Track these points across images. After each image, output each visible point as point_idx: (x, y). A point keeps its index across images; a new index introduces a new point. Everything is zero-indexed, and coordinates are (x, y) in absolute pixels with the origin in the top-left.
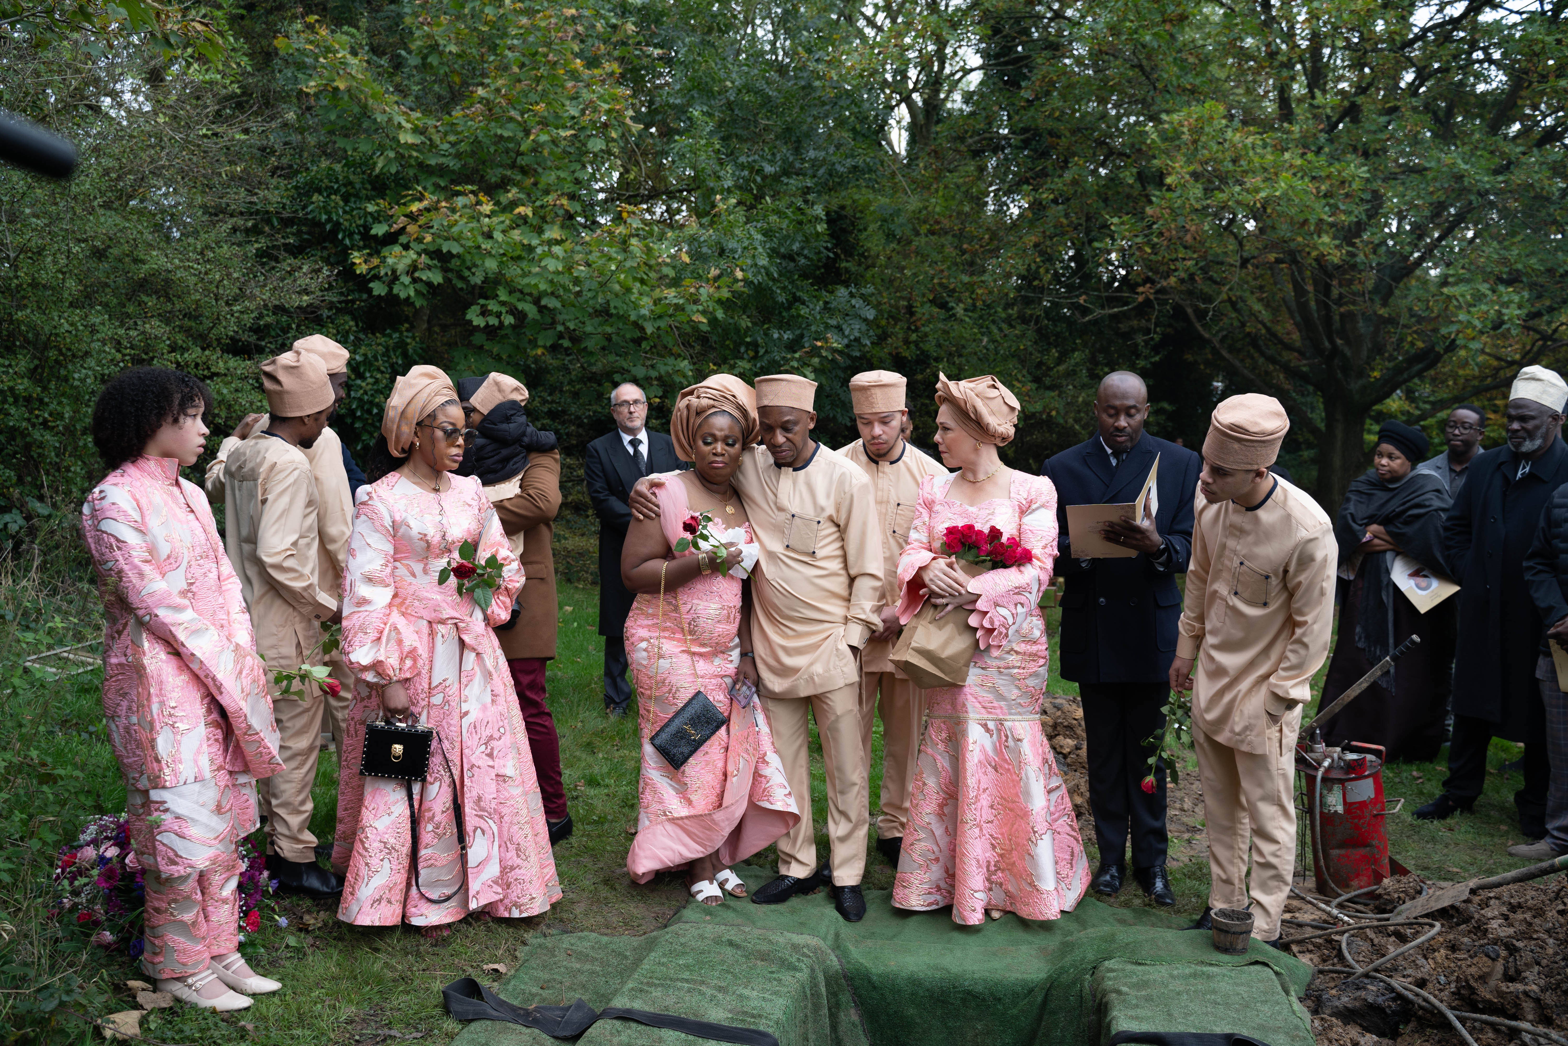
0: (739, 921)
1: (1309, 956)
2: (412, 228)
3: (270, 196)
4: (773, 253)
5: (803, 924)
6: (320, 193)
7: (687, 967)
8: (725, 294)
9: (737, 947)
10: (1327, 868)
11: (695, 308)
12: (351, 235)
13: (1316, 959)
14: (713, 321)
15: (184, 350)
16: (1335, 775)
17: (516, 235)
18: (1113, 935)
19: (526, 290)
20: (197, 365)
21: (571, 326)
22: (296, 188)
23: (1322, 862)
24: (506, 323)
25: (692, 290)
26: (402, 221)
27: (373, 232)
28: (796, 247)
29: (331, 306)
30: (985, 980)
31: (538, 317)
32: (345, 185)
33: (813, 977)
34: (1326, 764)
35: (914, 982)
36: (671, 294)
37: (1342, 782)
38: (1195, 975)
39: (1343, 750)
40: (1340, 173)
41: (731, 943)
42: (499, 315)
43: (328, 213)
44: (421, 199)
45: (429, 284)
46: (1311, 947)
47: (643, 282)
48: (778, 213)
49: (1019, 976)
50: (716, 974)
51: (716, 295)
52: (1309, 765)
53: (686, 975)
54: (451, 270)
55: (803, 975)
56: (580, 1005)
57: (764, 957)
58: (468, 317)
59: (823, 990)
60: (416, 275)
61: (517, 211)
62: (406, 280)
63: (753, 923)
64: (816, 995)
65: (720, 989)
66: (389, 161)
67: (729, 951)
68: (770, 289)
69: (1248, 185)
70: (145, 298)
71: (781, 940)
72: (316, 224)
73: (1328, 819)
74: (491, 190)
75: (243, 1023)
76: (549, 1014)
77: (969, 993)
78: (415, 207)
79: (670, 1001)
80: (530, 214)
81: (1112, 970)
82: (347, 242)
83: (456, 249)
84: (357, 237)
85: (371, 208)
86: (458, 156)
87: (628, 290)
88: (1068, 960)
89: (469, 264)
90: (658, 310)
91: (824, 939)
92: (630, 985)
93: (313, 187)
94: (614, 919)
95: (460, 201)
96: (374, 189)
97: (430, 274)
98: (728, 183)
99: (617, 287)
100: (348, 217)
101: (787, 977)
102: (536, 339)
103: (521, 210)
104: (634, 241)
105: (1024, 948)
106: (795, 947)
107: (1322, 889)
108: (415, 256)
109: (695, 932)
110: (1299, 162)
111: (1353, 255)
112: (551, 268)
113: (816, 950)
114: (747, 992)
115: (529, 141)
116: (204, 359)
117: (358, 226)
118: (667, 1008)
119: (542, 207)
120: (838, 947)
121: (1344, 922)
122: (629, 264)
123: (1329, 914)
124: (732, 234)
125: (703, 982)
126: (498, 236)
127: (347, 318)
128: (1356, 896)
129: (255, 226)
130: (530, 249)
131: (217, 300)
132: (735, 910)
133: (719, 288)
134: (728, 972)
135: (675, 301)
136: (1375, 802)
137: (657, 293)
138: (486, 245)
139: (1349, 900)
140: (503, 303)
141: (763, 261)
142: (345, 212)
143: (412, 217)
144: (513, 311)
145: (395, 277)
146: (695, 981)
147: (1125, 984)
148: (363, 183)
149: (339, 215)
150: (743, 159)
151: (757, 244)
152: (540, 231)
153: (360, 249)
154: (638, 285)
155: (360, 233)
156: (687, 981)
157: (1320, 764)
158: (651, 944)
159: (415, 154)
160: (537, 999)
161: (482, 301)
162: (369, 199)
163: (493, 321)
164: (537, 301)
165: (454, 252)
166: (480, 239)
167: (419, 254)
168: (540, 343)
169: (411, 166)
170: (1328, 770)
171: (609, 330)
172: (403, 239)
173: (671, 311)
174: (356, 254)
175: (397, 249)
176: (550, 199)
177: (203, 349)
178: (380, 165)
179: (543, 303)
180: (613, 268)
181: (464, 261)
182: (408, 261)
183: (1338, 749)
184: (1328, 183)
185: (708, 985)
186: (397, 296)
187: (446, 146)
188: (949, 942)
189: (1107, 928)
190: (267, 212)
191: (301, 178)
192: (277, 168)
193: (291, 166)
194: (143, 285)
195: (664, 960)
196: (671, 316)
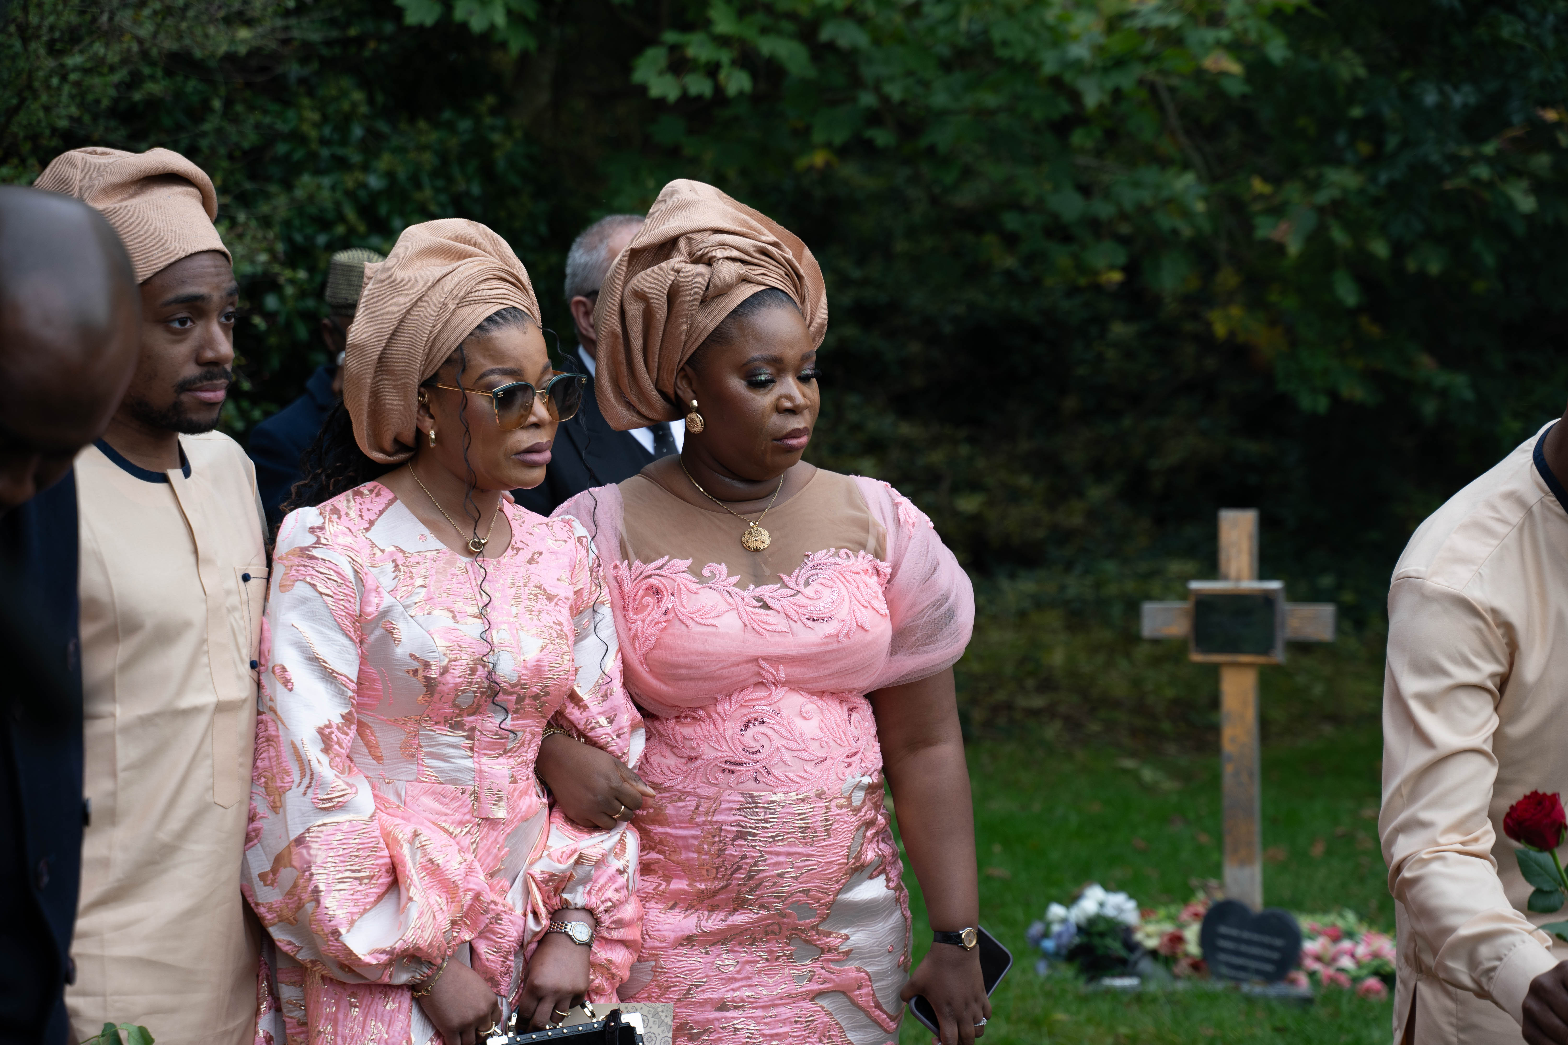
11: (1210, 36)
14: (1259, 68)
21: (897, 92)
24: (732, 89)
29: (307, 53)
31: (811, 73)
42: (712, 70)
58: (638, 76)
90: (1117, 44)
127: (346, 82)
140: (723, 41)
144: (749, 60)
161: (671, 37)
163: (698, 85)
164: (808, 33)
171: (990, 99)
173: (1149, 47)
186: (464, 26)
196: (1147, 60)
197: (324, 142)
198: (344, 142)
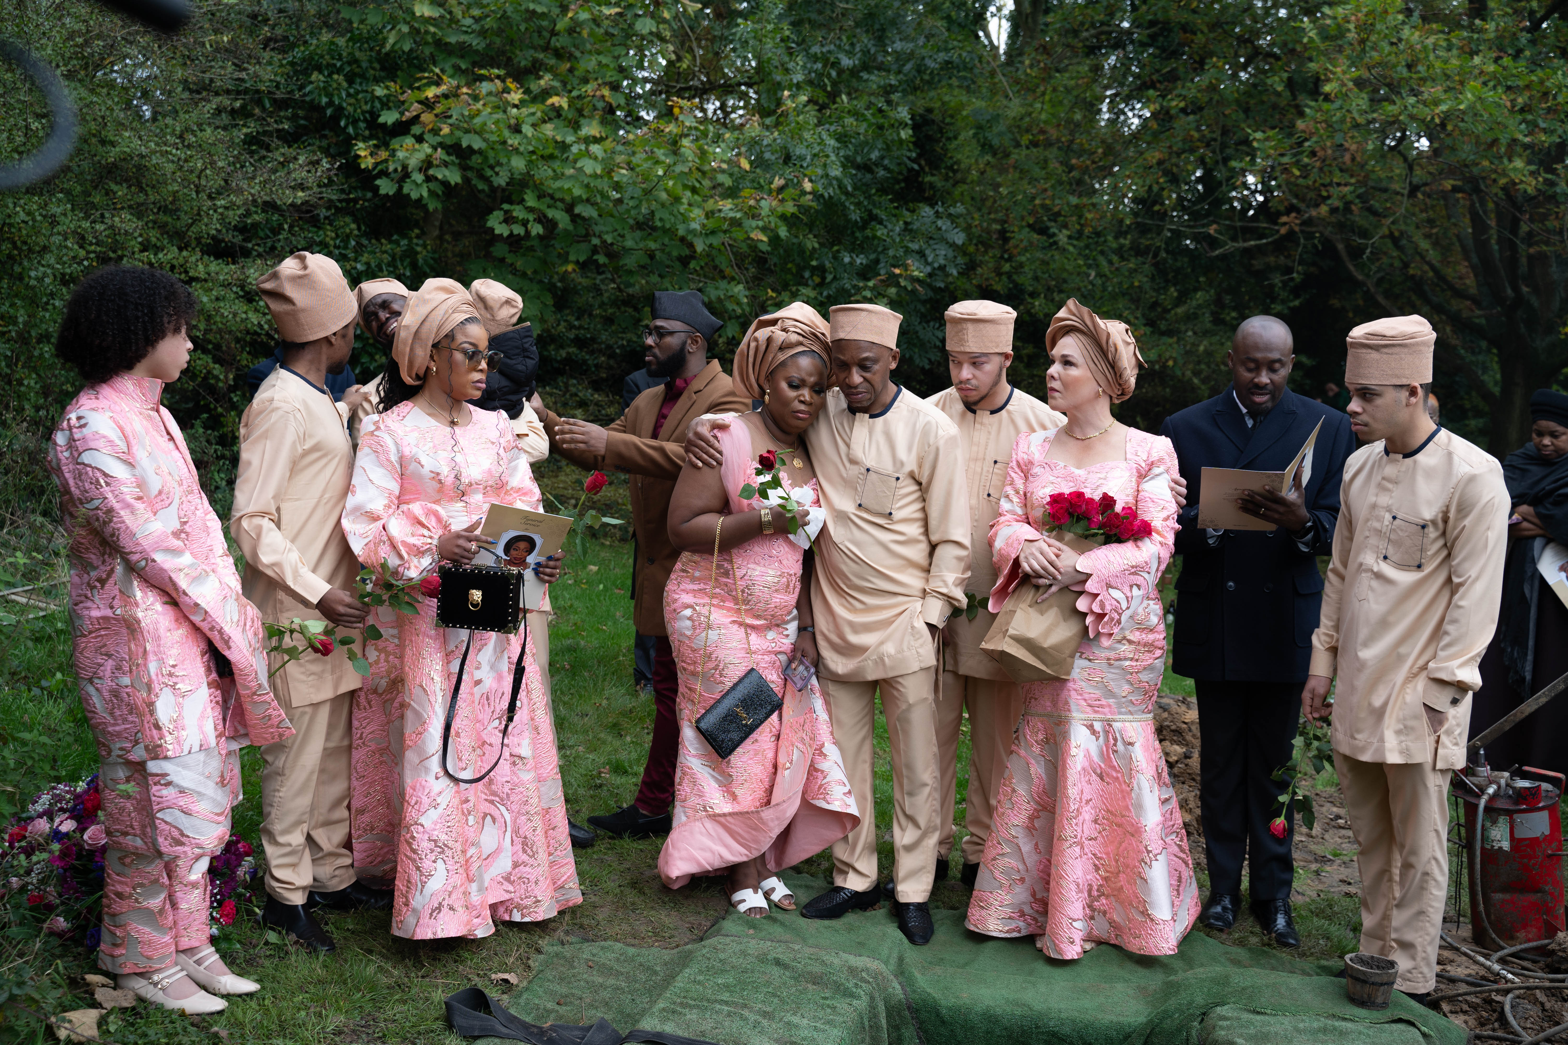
0: (787, 937)
1: (1462, 1017)
2: (426, 117)
3: (261, 73)
4: (848, 162)
5: (861, 944)
6: (320, 72)
7: (727, 986)
8: (790, 208)
9: (785, 967)
10: (1488, 914)
11: (754, 223)
12: (355, 122)
13: (1472, 1022)
14: (775, 240)
15: (158, 249)
16: (1501, 804)
17: (548, 129)
18: (1227, 977)
19: (558, 195)
20: (173, 268)
21: (609, 239)
22: (292, 64)
23: (1481, 907)
24: (534, 232)
25: (752, 202)
26: (416, 108)
27: (381, 120)
28: (874, 155)
29: (330, 205)
30: (1073, 1021)
31: (570, 227)
32: (349, 63)
33: (872, 1007)
34: (1491, 791)
35: (990, 1018)
36: (726, 206)
37: (1509, 813)
38: (1324, 1030)
39: (1513, 774)
40: (1542, 82)
41: (778, 962)
42: (525, 223)
43: (330, 95)
44: (438, 84)
45: (445, 184)
46: (1465, 1007)
47: (694, 190)
48: (856, 114)
49: (1114, 1019)
50: (761, 997)
51: (780, 210)
52: (1470, 791)
53: (726, 996)
54: (471, 168)
55: (862, 1004)
56: (602, 1025)
57: (816, 980)
58: (489, 224)
59: (884, 1022)
60: (431, 172)
61: (550, 101)
62: (419, 177)
63: (804, 940)
64: (875, 1027)
65: (765, 1014)
66: (401, 37)
67: (776, 971)
68: (843, 204)
69: (1426, 96)
70: (114, 187)
71: (836, 961)
72: (315, 108)
73: (1491, 856)
74: (520, 75)
75: (215, 1029)
76: (566, 1034)
77: (1054, 1034)
78: (431, 92)
79: (707, 1025)
80: (565, 105)
81: (1225, 1018)
82: (351, 130)
83: (477, 144)
84: (362, 125)
85: (380, 91)
86: (483, 33)
87: (677, 200)
88: (1172, 1003)
89: (492, 161)
90: (711, 224)
91: (886, 963)
92: (661, 1004)
93: (311, 65)
94: (643, 928)
95: (485, 87)
96: (383, 69)
97: (447, 173)
98: (798, 77)
99: (664, 196)
100: (352, 101)
101: (842, 1005)
102: (568, 253)
103: (554, 100)
104: (685, 142)
105: (1120, 986)
106: (853, 971)
107: (1480, 939)
108: (429, 151)
109: (738, 948)
110: (1491, 68)
111: (1551, 184)
112: (588, 170)
113: (876, 975)
114: (796, 1020)
115: (567, 19)
116: (181, 260)
117: (363, 112)
118: (703, 1034)
119: (579, 97)
120: (902, 973)
121: (1507, 981)
122: (679, 169)
123: (1489, 969)
124: (801, 138)
125: (745, 1006)
126: (527, 130)
127: (348, 219)
128: (1522, 951)
129: (243, 107)
130: (564, 147)
131: (197, 192)
132: (782, 924)
133: (782, 201)
134: (774, 995)
135: (731, 214)
136: (1549, 839)
137: (710, 205)
138: (513, 141)
139: (1512, 955)
140: (531, 210)
141: (836, 171)
142: (349, 95)
143: (428, 104)
144: (542, 219)
145: (406, 174)
146: (736, 1004)
147: (1241, 1036)
148: (370, 62)
149: (342, 98)
150: (816, 49)
151: (829, 151)
152: (576, 126)
153: (365, 140)
154: (688, 194)
155: (365, 120)
156: (726, 1003)
157: (1483, 791)
158: (685, 960)
159: (432, 29)
160: (553, 1016)
161: (506, 206)
162: (377, 81)
163: (518, 230)
164: (569, 209)
165: (476, 147)
166: (506, 133)
167: (435, 148)
168: (572, 258)
169: (427, 43)
170: (1493, 798)
171: (652, 245)
172: (416, 130)
173: (726, 226)
174: (361, 145)
175: (409, 141)
176: (589, 88)
177: (181, 249)
178: (391, 41)
179: (577, 210)
180: (660, 173)
181: (486, 158)
182: (421, 156)
183: (1506, 774)
184: (1527, 94)
185: (751, 1009)
186: (408, 196)
187: (468, 21)
188: (1031, 973)
189: (1218, 970)
190: (258, 91)
191: (298, 53)
192: (269, 40)
193: (286, 38)
194: (112, 171)
195: (701, 978)
196: (725, 232)
197: (335, 247)
198: (346, 248)
